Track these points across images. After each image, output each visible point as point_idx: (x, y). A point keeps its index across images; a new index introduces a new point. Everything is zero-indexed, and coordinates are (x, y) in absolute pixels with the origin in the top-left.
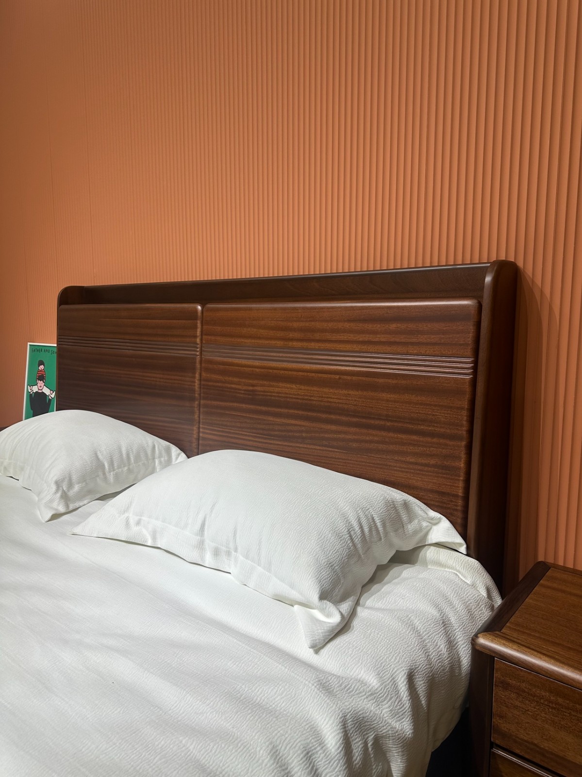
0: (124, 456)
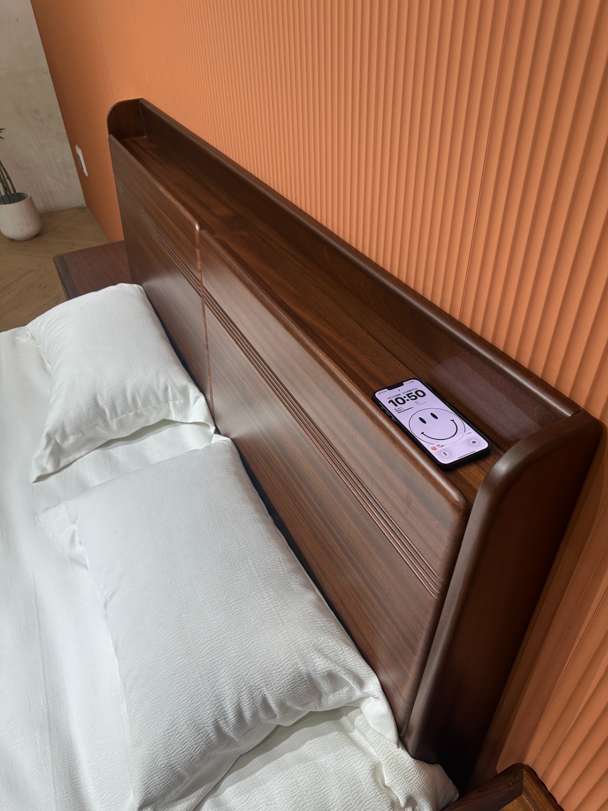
0: (129, 400)
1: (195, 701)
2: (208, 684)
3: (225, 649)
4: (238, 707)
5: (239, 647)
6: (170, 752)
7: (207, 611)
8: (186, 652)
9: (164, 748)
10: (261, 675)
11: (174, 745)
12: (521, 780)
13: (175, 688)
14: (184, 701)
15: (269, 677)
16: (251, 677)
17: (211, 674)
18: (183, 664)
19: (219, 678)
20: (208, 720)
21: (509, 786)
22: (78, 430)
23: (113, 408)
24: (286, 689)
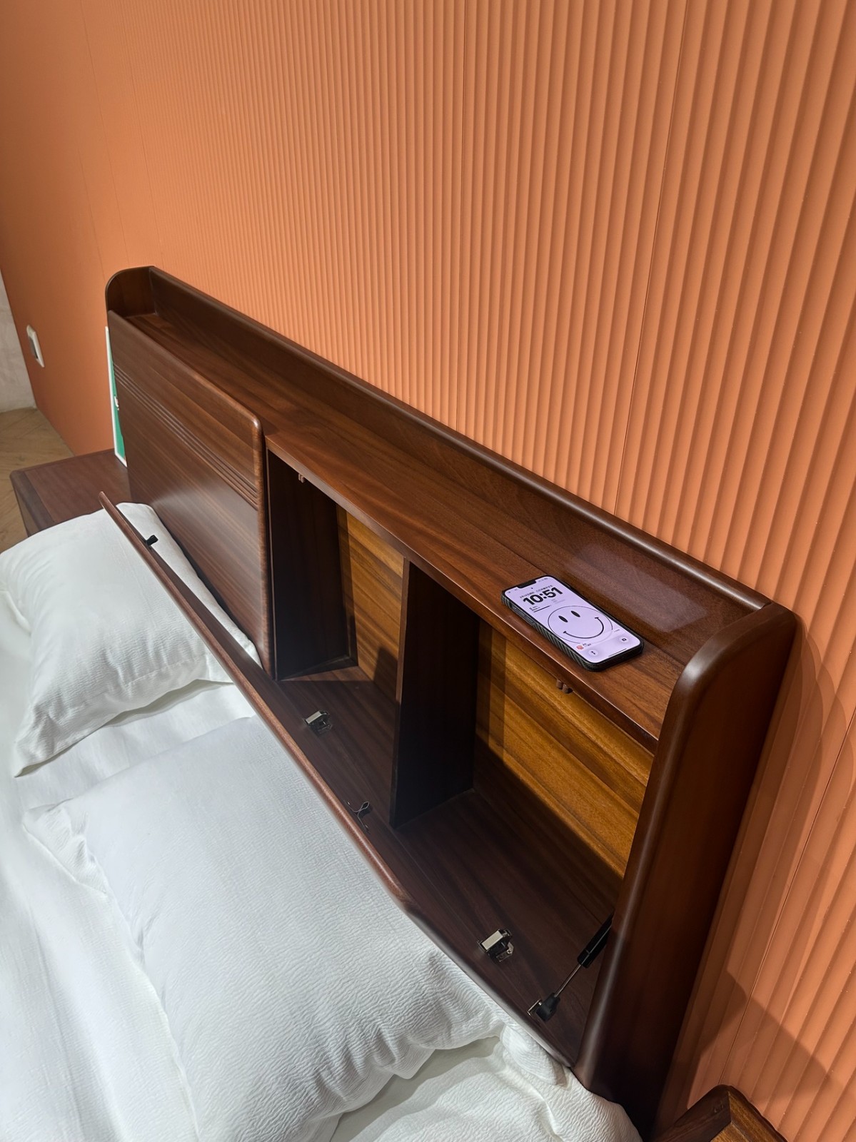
0: (151, 655)
1: (286, 1048)
2: (302, 1022)
3: (321, 972)
4: (345, 1050)
5: (339, 968)
6: (257, 1124)
7: (290, 925)
8: (267, 982)
9: (249, 1120)
10: (373, 1002)
11: (261, 1114)
12: (727, 1105)
13: (256, 1034)
14: (271, 1049)
15: (382, 1005)
16: (359, 1006)
17: (305, 1008)
18: (265, 1000)
19: (317, 1012)
20: (306, 1072)
21: (713, 1114)
22: (80, 699)
23: (129, 668)
24: (407, 1017)
